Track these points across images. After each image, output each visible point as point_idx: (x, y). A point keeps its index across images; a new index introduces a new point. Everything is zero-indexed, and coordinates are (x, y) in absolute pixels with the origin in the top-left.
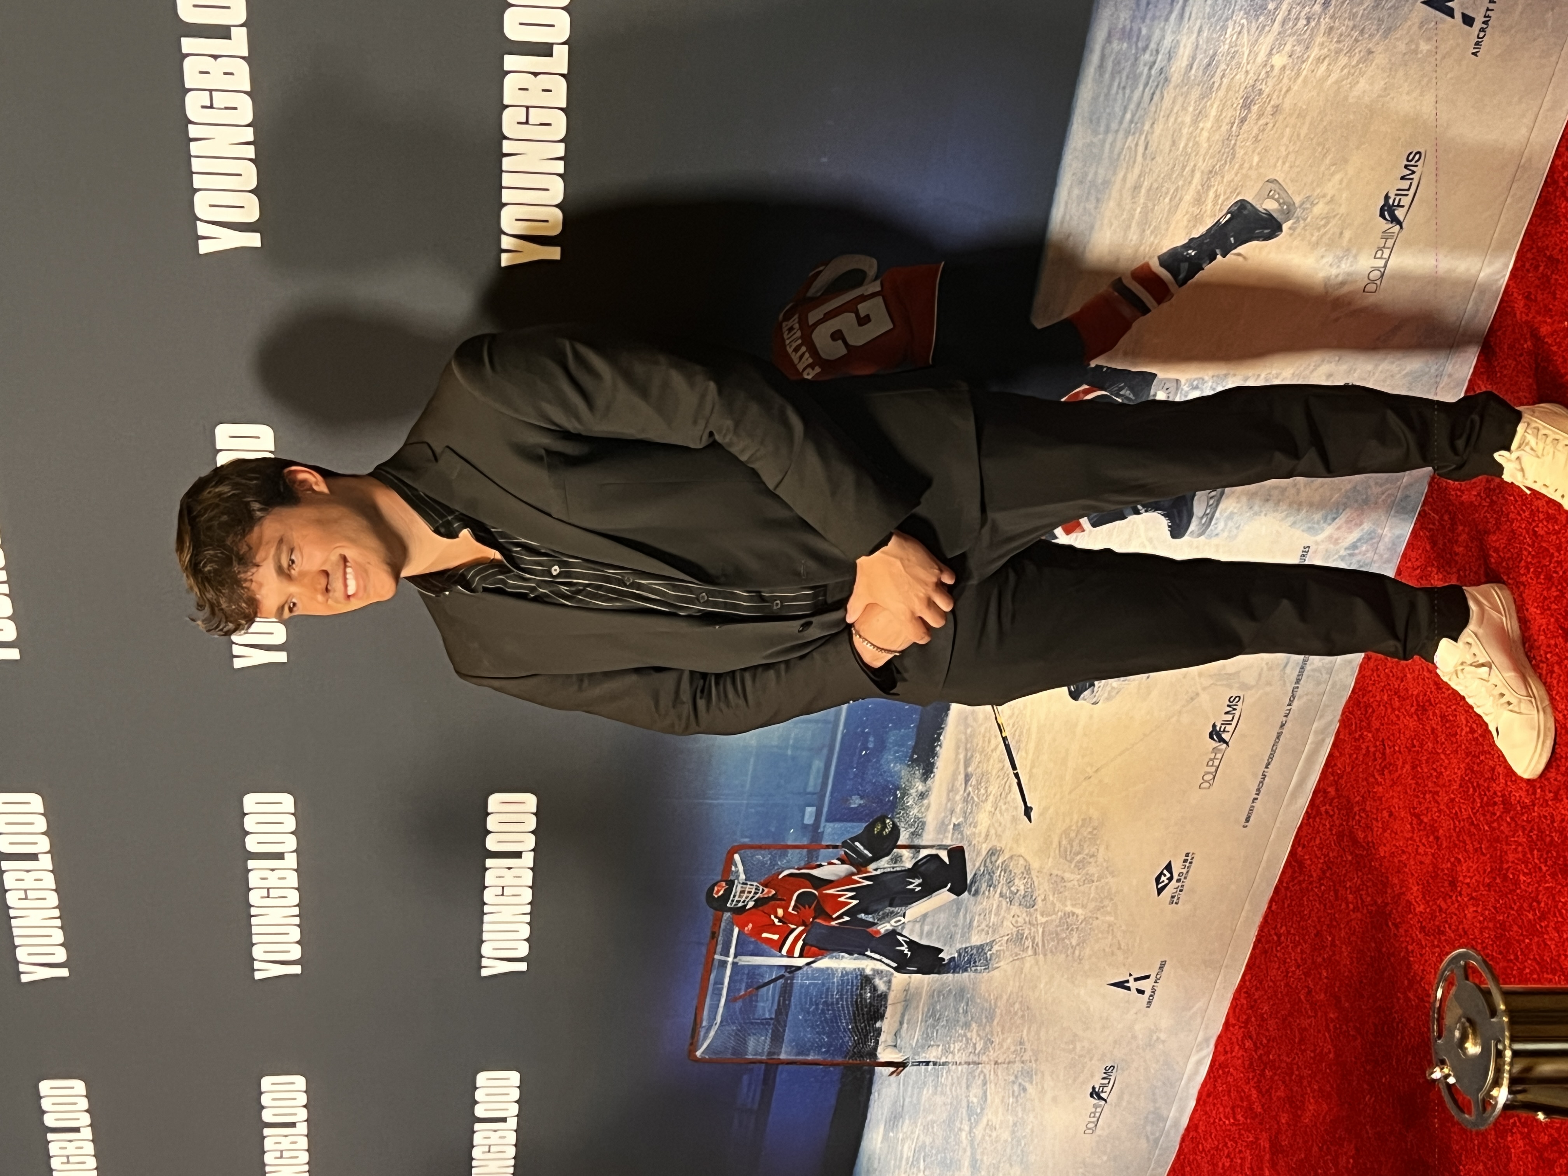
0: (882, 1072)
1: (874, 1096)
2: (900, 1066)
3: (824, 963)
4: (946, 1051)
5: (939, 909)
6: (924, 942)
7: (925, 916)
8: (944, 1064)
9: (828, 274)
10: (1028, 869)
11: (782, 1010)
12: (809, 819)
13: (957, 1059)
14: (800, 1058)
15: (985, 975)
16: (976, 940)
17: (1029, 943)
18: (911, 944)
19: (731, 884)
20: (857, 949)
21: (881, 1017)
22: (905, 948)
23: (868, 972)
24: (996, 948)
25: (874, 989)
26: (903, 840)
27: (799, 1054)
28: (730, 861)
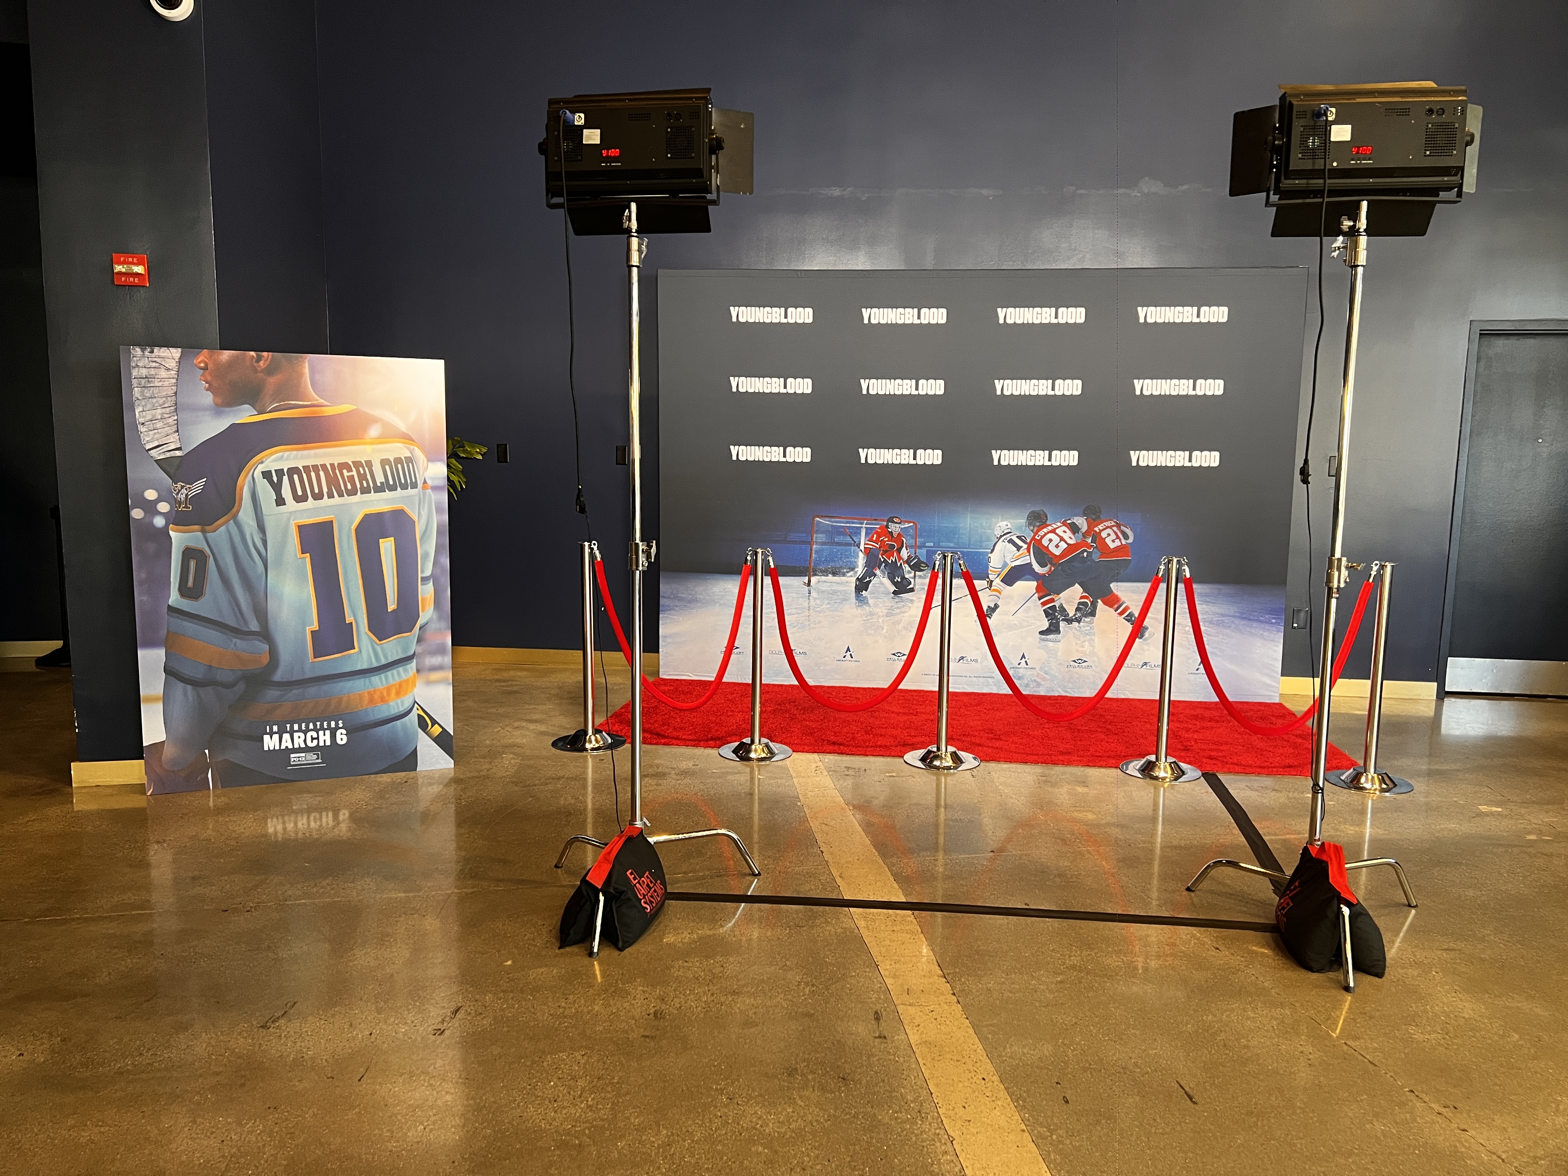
0: (806, 579)
1: (792, 578)
2: (809, 584)
3: (861, 555)
4: (815, 599)
5: (886, 588)
6: (870, 585)
7: (883, 584)
8: (809, 599)
9: (1128, 531)
10: (905, 612)
11: (838, 544)
12: (927, 544)
13: (811, 603)
14: (813, 552)
15: (854, 606)
16: (871, 601)
17: (869, 618)
18: (870, 581)
19: (900, 523)
20: (867, 564)
21: (834, 576)
22: (868, 579)
23: (856, 570)
24: (867, 608)
25: (848, 572)
26: (917, 573)
27: (816, 551)
28: (909, 522)
